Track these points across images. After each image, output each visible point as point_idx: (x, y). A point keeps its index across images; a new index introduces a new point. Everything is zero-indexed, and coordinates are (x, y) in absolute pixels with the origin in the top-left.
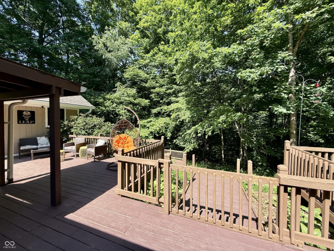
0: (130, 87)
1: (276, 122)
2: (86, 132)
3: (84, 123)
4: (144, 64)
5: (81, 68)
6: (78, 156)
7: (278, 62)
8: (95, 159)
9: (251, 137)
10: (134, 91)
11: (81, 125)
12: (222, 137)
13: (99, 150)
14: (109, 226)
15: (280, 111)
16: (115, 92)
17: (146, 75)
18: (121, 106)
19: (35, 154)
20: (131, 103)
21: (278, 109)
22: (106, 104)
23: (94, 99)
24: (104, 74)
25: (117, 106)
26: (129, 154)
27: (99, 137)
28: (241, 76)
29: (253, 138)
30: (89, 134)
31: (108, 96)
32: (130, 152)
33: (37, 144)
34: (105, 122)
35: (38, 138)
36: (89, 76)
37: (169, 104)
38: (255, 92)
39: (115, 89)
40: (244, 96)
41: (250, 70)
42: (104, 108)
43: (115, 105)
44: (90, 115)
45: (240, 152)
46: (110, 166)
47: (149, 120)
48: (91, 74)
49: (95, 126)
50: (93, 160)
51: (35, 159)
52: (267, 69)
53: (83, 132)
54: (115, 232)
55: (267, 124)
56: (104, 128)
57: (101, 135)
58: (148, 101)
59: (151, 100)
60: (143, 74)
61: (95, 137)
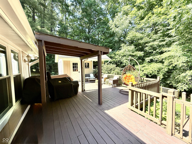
0: (130, 45)
2: (108, 72)
3: (107, 68)
4: (140, 27)
5: (103, 40)
6: (105, 83)
8: (113, 86)
10: (132, 47)
11: (106, 68)
13: (115, 82)
14: (127, 125)
16: (120, 49)
17: (141, 35)
18: (125, 58)
19: (90, 81)
20: (130, 55)
22: (116, 57)
23: (110, 55)
24: (115, 41)
25: (122, 58)
26: (135, 86)
27: (114, 75)
30: (109, 73)
31: (117, 53)
32: (136, 85)
33: (90, 77)
34: (116, 67)
35: (90, 74)
36: (107, 43)
37: (162, 53)
39: (121, 48)
42: (115, 60)
43: (121, 57)
44: (109, 64)
46: (121, 91)
47: (143, 65)
48: (108, 42)
49: (112, 69)
50: (112, 87)
51: (90, 83)
53: (107, 72)
54: (131, 129)
56: (116, 70)
57: (115, 74)
58: (143, 52)
59: (145, 52)
60: (139, 35)
61: (112, 75)
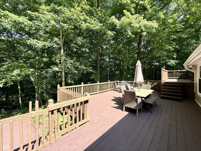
1: (57, 75)
7: (54, 42)
9: (42, 85)
12: (19, 87)
15: (55, 69)
21: (54, 68)
28: (30, 43)
29: (43, 86)
38: (44, 57)
40: (37, 58)
41: (36, 40)
45: (35, 95)
52: (48, 44)
55: (53, 76)
